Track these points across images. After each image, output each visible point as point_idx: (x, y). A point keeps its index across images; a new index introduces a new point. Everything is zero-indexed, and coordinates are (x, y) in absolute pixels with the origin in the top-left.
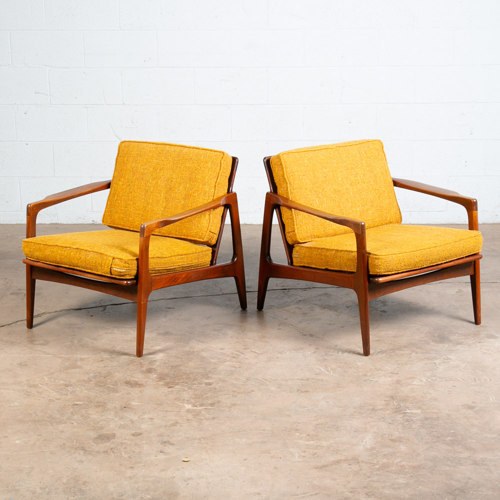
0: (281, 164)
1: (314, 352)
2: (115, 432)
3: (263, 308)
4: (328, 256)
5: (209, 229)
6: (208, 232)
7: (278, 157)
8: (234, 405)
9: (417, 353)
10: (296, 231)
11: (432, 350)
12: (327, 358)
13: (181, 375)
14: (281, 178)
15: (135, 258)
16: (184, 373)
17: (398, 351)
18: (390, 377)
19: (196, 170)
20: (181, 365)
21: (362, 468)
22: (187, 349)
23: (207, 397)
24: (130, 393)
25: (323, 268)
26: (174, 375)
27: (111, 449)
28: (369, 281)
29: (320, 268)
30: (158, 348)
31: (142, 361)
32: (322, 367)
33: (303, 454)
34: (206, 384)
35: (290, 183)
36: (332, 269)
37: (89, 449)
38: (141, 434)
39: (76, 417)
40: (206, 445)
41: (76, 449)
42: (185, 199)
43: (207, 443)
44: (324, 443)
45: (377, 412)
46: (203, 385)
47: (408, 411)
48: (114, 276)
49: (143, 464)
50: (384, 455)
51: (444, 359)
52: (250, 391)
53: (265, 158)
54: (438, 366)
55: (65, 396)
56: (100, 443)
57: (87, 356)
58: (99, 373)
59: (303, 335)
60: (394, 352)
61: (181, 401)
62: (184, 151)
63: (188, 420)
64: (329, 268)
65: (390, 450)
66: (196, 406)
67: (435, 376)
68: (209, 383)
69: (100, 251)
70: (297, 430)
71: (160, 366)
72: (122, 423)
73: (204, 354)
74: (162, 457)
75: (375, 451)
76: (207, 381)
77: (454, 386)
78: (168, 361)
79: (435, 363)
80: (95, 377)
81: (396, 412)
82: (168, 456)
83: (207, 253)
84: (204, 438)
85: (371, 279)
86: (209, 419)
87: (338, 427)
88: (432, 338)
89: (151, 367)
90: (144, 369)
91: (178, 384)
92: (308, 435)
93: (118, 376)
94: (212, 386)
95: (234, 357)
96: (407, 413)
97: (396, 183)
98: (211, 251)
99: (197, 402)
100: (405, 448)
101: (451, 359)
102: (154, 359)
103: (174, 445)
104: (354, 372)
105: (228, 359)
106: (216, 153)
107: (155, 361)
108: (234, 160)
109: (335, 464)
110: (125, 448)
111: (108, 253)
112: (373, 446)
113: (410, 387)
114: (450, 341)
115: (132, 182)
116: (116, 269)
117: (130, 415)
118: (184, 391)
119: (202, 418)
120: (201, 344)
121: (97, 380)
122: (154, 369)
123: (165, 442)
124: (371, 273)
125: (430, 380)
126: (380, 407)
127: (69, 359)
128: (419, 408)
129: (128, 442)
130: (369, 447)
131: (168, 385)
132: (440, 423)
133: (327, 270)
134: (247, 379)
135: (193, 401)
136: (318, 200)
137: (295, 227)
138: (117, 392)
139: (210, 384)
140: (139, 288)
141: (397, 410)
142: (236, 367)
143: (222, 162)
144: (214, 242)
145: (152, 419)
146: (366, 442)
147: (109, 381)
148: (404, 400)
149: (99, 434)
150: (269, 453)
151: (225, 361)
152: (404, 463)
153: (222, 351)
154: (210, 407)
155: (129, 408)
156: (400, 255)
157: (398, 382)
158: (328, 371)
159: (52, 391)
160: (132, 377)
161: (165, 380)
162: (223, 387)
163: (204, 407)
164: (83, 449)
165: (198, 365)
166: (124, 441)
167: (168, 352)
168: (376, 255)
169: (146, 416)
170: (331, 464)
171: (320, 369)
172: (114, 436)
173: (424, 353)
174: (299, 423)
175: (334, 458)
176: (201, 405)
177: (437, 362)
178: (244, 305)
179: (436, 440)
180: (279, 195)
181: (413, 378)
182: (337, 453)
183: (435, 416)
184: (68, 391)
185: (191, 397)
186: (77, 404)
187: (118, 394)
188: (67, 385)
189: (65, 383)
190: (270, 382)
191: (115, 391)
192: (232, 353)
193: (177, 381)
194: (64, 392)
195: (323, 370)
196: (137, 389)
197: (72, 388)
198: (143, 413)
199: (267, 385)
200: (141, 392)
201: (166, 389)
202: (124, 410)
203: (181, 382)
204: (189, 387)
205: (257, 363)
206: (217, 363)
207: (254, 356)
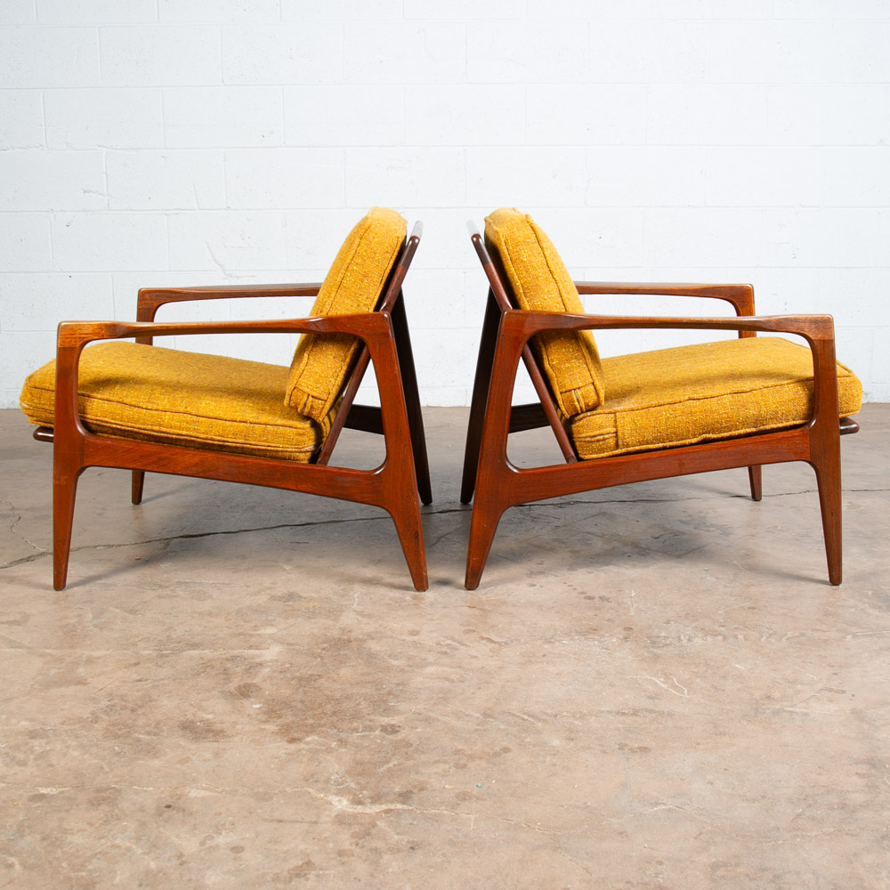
8: (463, 796)
13: (320, 705)
16: (328, 696)
18: (831, 701)
20: (320, 676)
22: (335, 633)
23: (389, 770)
24: (187, 760)
26: (302, 702)
32: (657, 675)
34: (384, 729)
46: (377, 732)
52: (497, 749)
55: (17, 768)
57: (104, 652)
58: (123, 698)
59: (585, 598)
61: (319, 786)
63: (340, 853)
66: (360, 802)
68: (393, 725)
71: (270, 678)
72: (153, 864)
73: (374, 646)
76: (385, 720)
78: (291, 664)
80: (110, 709)
86: (399, 851)
89: (250, 681)
90: (232, 687)
91: (312, 730)
93: (168, 706)
94: (399, 736)
95: (445, 653)
99: (365, 788)
102: (258, 660)
104: (738, 689)
105: (431, 657)
107: (261, 664)
117: (176, 836)
118: (329, 750)
121: (113, 718)
122: (255, 685)
127: (61, 660)
131: (290, 734)
134: (486, 715)
135: (352, 785)
138: (156, 756)
139: (393, 730)
142: (452, 681)
145: (237, 849)
147: (140, 722)
151: (426, 663)
154: (399, 806)
155: (178, 809)
157: (858, 715)
158: (675, 687)
160: (200, 708)
161: (280, 717)
165: (362, 674)
169: (221, 840)
171: (656, 684)
176: (375, 799)
184: (32, 752)
185: (346, 772)
186: (42, 796)
187: (156, 763)
188: (33, 735)
189: (31, 728)
190: (545, 721)
191: (152, 751)
192: (438, 644)
193: (311, 721)
194: (21, 756)
195: (663, 686)
196: (208, 745)
197: (45, 741)
198: (217, 826)
199: (538, 732)
200: (217, 755)
201: (281, 748)
202: (166, 815)
203: (320, 725)
204: (341, 741)
205: (501, 668)
206: (407, 669)
207: (491, 651)
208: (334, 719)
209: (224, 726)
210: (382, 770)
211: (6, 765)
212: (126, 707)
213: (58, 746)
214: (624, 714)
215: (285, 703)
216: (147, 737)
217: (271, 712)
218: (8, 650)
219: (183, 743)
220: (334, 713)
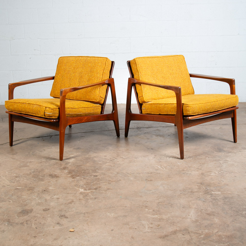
0: (136, 63)
1: (154, 158)
2: (33, 208)
3: (127, 136)
4: (160, 107)
5: (100, 95)
6: (99, 97)
7: (134, 60)
8: (108, 189)
9: (209, 157)
10: (144, 96)
11: (216, 156)
12: (161, 160)
13: (81, 171)
14: (136, 70)
15: (58, 108)
16: (83, 169)
17: (198, 156)
18: (197, 171)
19: (93, 67)
20: (82, 165)
21: (192, 238)
22: (87, 156)
23: (94, 184)
24: (50, 182)
25: (158, 114)
26: (77, 170)
27: (27, 221)
28: (183, 119)
29: (156, 114)
30: (72, 156)
31: (62, 163)
32: (159, 165)
33: (151, 226)
34: (94, 176)
35: (140, 72)
36: (163, 114)
37: (12, 221)
38: (49, 209)
39: (13, 197)
40: (88, 218)
41: (4, 221)
42: (88, 81)
43: (88, 217)
44: (164, 217)
45: (194, 194)
47: (213, 193)
48: (46, 117)
49: (43, 234)
50: (205, 226)
51: (224, 161)
52: (118, 180)
53: (128, 61)
54: (222, 165)
55: (12, 183)
56: (21, 216)
57: (34, 160)
58: (37, 169)
59: (148, 149)
60: (196, 157)
61: (78, 187)
62: (88, 59)
63: (80, 199)
64: (161, 114)
65: (208, 222)
66: (86, 190)
67: (222, 170)
69: (40, 104)
70: (146, 207)
71: (71, 165)
72: (40, 201)
73: (96, 159)
74: (58, 227)
75: (198, 223)
76: (95, 174)
77: (235, 176)
78: (76, 163)
79: (220, 163)
80: (34, 172)
81: (205, 193)
82: (61, 227)
83: (98, 107)
84: (87, 213)
85: (184, 118)
86: (92, 199)
87: (172, 205)
88: (214, 150)
89: (66, 166)
90: (62, 167)
91: (78, 176)
92: (154, 211)
93: (47, 171)
94: (97, 177)
95: (112, 160)
96: (212, 194)
97: (191, 76)
98: (101, 107)
99: (87, 187)
100: (218, 220)
101: (228, 161)
103: (67, 218)
104: (177, 168)
105: (108, 161)
106: (103, 59)
107: (69, 163)
108: (113, 63)
109: (173, 234)
110: (36, 220)
111: (44, 105)
112: (196, 219)
113: (210, 177)
114: (224, 151)
115: (63, 75)
116: (47, 113)
117: (46, 196)
118: (81, 180)
119: (89, 198)
120: (95, 154)
121: (34, 174)
122: (67, 167)
123: (62, 216)
124: (184, 115)
125: (220, 173)
126: (196, 190)
127: (24, 162)
128: (219, 191)
129: (39, 215)
130: (194, 220)
131: (73, 177)
132: (235, 201)
133: (160, 114)
134: (117, 173)
135: (85, 187)
136: (154, 81)
137: (143, 94)
138: (43, 181)
139: (96, 176)
140: (60, 124)
141: (207, 192)
142: (112, 166)
143: (106, 62)
144: (102, 102)
145: (58, 198)
146: (191, 216)
147: (40, 174)
148: (209, 185)
149: (23, 209)
150: (129, 225)
151: (106, 163)
152: (220, 233)
153: (105, 157)
154: (94, 191)
155: (47, 191)
156: (200, 105)
157: (202, 174)
158: (162, 168)
159: (7, 180)
160: (54, 172)
161: (72, 173)
162: (104, 178)
163: (91, 191)
164: (9, 221)
165: (92, 165)
166: (37, 215)
167: (77, 158)
168: (187, 104)
169: (55, 197)
170: (171, 234)
171: (158, 167)
172: (31, 211)
173: (212, 157)
174: (148, 202)
175: (172, 229)
176: (89, 189)
177: (221, 162)
178: (118, 135)
179: (236, 214)
180: (135, 79)
181: (211, 172)
182: (173, 224)
183: (230, 196)
184: (16, 180)
185: (84, 184)
186: (18, 189)
187: (43, 182)
188: (16, 177)
189: (16, 176)
190: (130, 174)
191: (42, 180)
192: (110, 159)
193: (78, 174)
194: (13, 181)
195: (160, 167)
196: (55, 179)
197: (19, 178)
198: (54, 194)
199: (129, 177)
200: (56, 181)
201: (71, 179)
202: (44, 192)
203: (80, 175)
204: (84, 178)
205: (123, 164)
206: (102, 164)
207: (122, 160)
208: (84, 174)
209: (59, 175)
210: (92, 184)
211: (10, 183)
212: (37, 171)
213: (22, 179)
214: (149, 173)
215: (73, 171)
216: (41, 177)
217: (70, 172)
218: (12, 160)
219: (49, 179)
220: (84, 173)
